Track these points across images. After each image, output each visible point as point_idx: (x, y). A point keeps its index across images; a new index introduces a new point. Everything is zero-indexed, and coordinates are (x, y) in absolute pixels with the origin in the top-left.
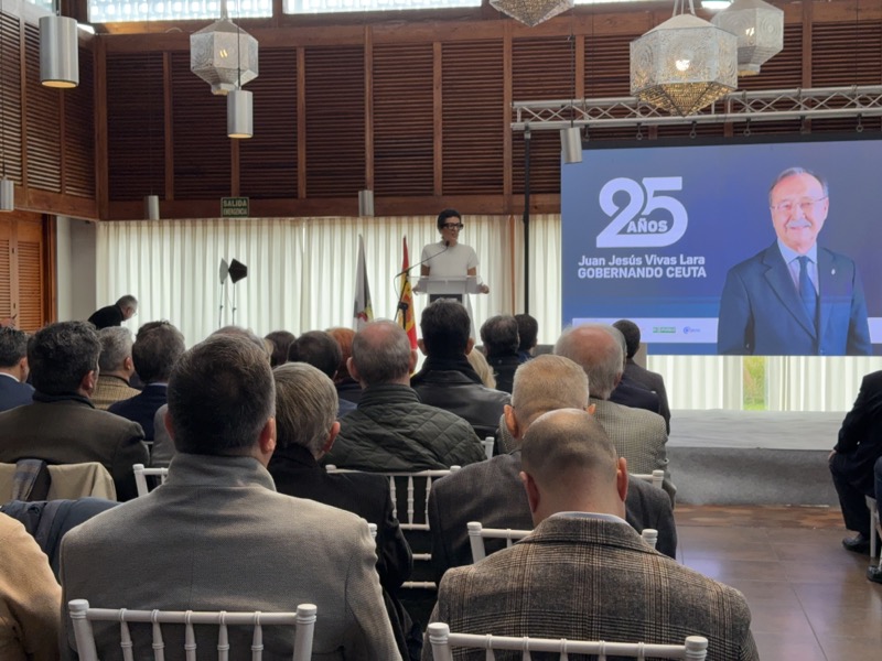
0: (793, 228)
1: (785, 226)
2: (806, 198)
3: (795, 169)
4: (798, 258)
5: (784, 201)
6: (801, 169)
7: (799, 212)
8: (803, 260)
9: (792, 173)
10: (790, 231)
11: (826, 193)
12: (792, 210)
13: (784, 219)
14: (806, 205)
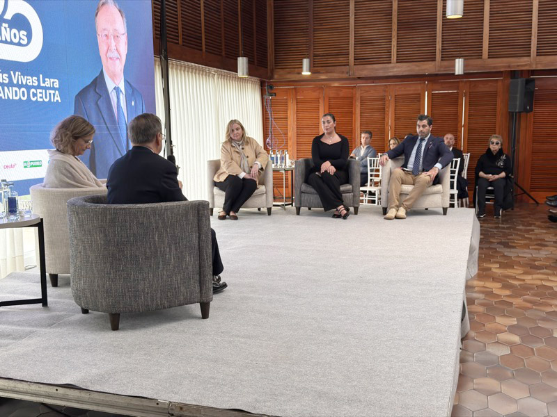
0: (110, 58)
2: (116, 30)
4: (114, 89)
5: (104, 30)
7: (113, 43)
8: (118, 92)
9: (107, 3)
10: (109, 61)
12: (109, 41)
13: (105, 48)
14: (116, 37)
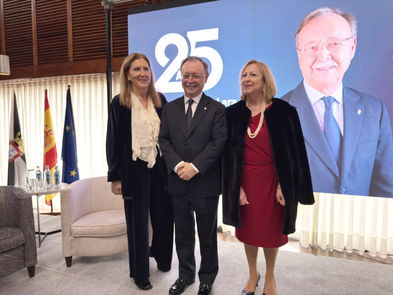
0: (319, 69)
1: (311, 67)
2: (333, 38)
3: (321, 10)
4: (322, 99)
5: (311, 43)
6: (328, 9)
7: (326, 53)
8: (328, 101)
9: (319, 14)
10: (316, 72)
11: (354, 32)
12: (318, 52)
13: (311, 61)
14: (333, 45)
